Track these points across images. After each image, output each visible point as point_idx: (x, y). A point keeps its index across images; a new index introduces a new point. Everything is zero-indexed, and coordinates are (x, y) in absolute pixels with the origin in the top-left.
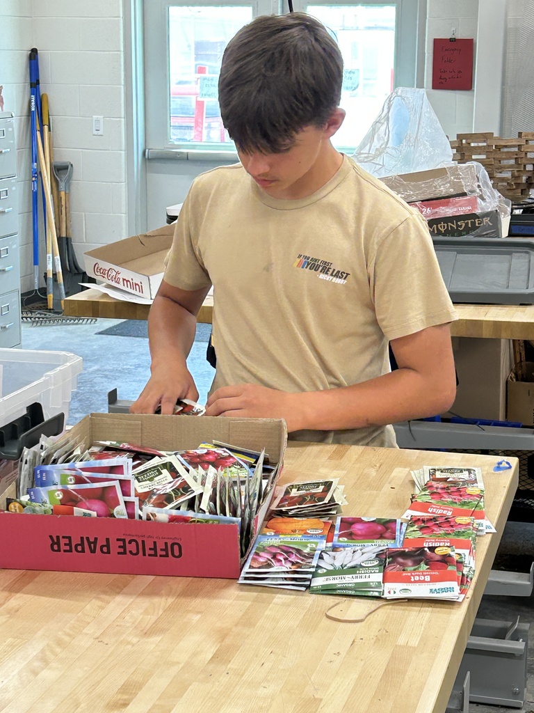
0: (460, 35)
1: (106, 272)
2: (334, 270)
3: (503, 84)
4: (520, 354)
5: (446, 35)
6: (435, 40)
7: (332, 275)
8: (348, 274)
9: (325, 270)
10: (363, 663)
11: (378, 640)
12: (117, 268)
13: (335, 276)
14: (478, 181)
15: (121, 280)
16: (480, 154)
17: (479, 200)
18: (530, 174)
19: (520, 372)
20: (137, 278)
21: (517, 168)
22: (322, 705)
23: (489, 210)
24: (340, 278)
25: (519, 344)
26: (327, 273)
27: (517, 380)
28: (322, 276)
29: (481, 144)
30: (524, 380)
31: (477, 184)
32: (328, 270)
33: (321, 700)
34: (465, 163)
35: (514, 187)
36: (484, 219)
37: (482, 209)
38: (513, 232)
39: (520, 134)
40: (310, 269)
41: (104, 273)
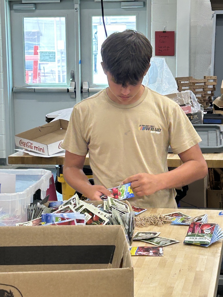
0: (168, 30)
1: (26, 144)
2: (156, 128)
3: (190, 52)
4: (212, 177)
5: (161, 30)
6: (156, 32)
7: (155, 131)
8: (161, 129)
9: (152, 129)
10: (185, 276)
11: (189, 270)
12: (31, 142)
13: (156, 131)
14: (191, 99)
15: (33, 147)
16: (185, 87)
17: (192, 107)
18: (210, 95)
19: (212, 186)
20: (41, 146)
21: (204, 93)
22: (174, 288)
23: (197, 112)
24: (158, 131)
25: (212, 173)
26: (153, 130)
27: (211, 189)
28: (152, 132)
29: (186, 82)
30: (214, 189)
31: (190, 100)
32: (153, 129)
33: (174, 287)
34: (184, 91)
35: (203, 101)
36: (195, 116)
37: (193, 111)
38: (205, 122)
39: (205, 77)
40: (146, 130)
41: (24, 144)
